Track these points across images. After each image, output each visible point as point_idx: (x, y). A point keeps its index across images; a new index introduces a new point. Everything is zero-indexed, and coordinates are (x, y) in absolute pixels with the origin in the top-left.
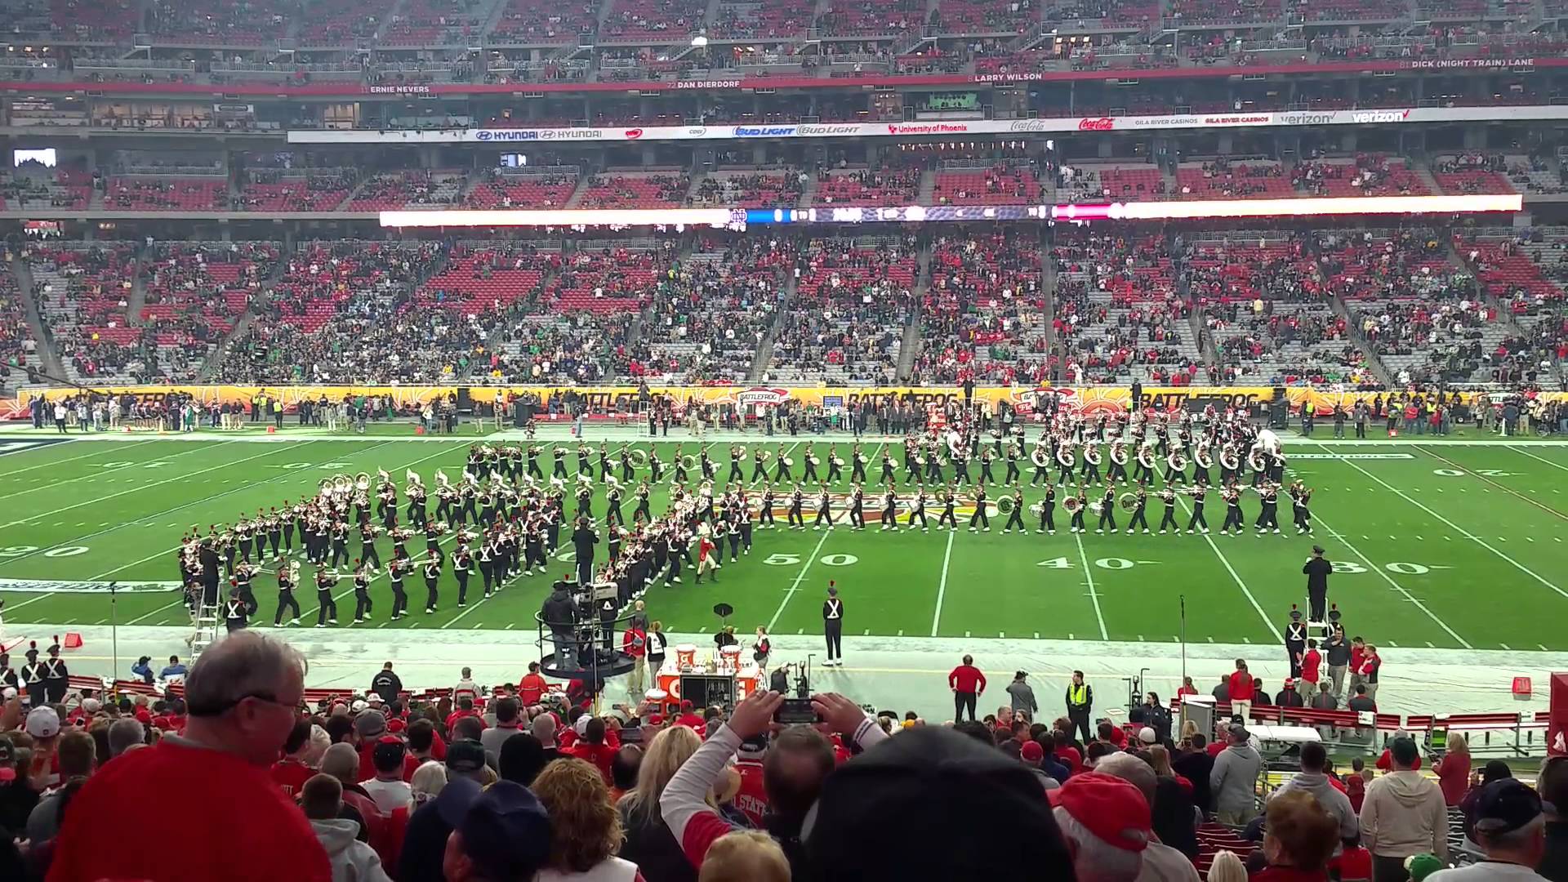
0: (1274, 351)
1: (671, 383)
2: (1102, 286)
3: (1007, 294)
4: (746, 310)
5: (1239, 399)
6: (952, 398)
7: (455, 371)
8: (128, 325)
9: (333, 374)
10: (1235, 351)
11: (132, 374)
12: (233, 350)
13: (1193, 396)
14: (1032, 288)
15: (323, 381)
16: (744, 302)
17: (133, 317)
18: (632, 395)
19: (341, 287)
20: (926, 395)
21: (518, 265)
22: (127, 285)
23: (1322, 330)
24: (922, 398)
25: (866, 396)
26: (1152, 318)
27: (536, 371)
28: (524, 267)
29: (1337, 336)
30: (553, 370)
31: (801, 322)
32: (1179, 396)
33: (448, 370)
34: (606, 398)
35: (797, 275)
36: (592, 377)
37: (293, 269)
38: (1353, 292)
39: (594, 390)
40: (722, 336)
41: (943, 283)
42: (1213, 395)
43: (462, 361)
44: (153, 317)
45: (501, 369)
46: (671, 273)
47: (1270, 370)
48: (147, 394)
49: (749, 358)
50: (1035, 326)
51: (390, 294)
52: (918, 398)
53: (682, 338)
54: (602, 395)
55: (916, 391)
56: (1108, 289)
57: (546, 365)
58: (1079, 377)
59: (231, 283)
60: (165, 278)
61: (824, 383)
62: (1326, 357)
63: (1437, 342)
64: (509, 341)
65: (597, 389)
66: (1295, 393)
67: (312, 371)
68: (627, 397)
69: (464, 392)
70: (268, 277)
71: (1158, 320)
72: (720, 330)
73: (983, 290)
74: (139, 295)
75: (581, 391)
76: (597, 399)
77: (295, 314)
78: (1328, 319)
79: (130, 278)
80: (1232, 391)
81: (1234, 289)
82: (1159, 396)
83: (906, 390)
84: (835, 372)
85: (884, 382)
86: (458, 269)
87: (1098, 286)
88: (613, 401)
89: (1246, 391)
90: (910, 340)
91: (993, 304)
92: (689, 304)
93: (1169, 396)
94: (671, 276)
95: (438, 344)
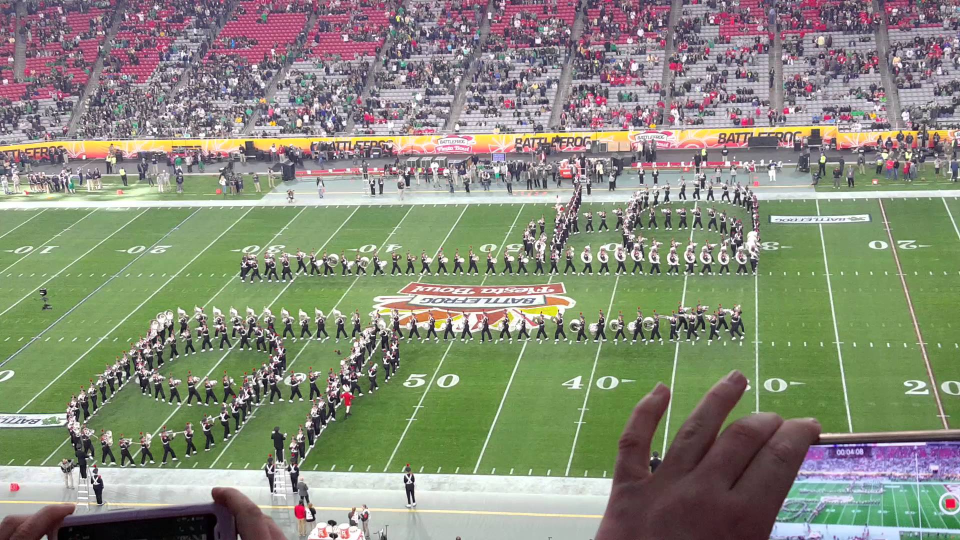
0: (822, 88)
1: (392, 133)
2: (712, 22)
3: (640, 33)
4: (450, 52)
5: (788, 136)
6: (587, 140)
7: (244, 121)
8: (16, 81)
9: (160, 126)
10: (793, 90)
11: (24, 131)
12: (91, 105)
13: (755, 135)
14: (661, 24)
15: (154, 134)
16: (449, 47)
17: (19, 74)
18: (365, 142)
19: (162, 34)
20: (569, 138)
21: (288, 9)
22: (12, 40)
23: (861, 65)
24: (566, 140)
25: (527, 139)
26: (741, 57)
27: (299, 122)
28: (293, 10)
29: (872, 70)
30: (312, 122)
31: (488, 68)
32: (746, 134)
33: (238, 123)
34: (347, 145)
35: (490, 18)
36: (338, 128)
37: (127, 17)
38: (894, 22)
39: (339, 139)
40: (431, 83)
41: (596, 21)
42: (769, 134)
43: (249, 111)
44: (33, 72)
45: (275, 119)
46: (398, 18)
47: (816, 107)
48: (35, 149)
49: (448, 104)
50: (656, 64)
51: (197, 41)
52: (564, 140)
53: (404, 83)
54: (345, 142)
55: (561, 135)
56: (716, 23)
57: (306, 118)
58: (677, 121)
59: (85, 34)
60: (37, 32)
61: (498, 130)
62: (857, 93)
63: (943, 74)
64: (281, 88)
65: (341, 139)
66: (827, 131)
67: (145, 125)
68: (362, 144)
69: (249, 145)
70: (109, 26)
71: (745, 58)
72: (429, 78)
73: (624, 28)
74: (21, 49)
75: (329, 141)
76: (341, 146)
77: (131, 64)
78: (868, 54)
79: (13, 33)
80: (784, 130)
81: (808, 22)
82: (732, 134)
83: (554, 135)
84: (508, 118)
85: (539, 129)
86: (245, 12)
87: (709, 22)
88: (352, 147)
89: (794, 130)
90: (565, 82)
91: (630, 41)
92: (410, 49)
93: (739, 134)
94: (398, 20)
95: (232, 95)
